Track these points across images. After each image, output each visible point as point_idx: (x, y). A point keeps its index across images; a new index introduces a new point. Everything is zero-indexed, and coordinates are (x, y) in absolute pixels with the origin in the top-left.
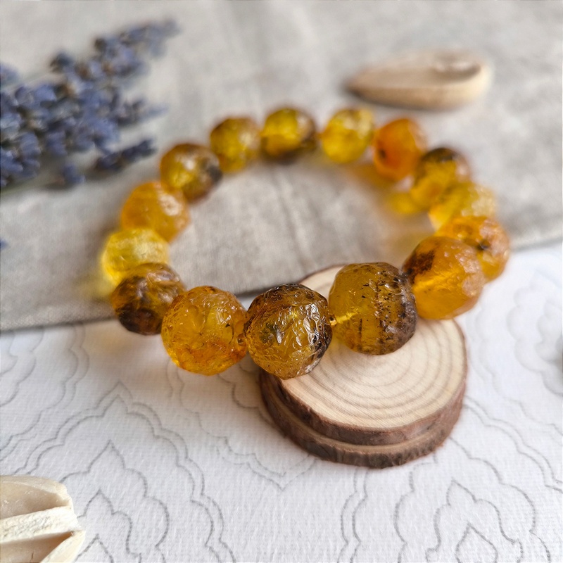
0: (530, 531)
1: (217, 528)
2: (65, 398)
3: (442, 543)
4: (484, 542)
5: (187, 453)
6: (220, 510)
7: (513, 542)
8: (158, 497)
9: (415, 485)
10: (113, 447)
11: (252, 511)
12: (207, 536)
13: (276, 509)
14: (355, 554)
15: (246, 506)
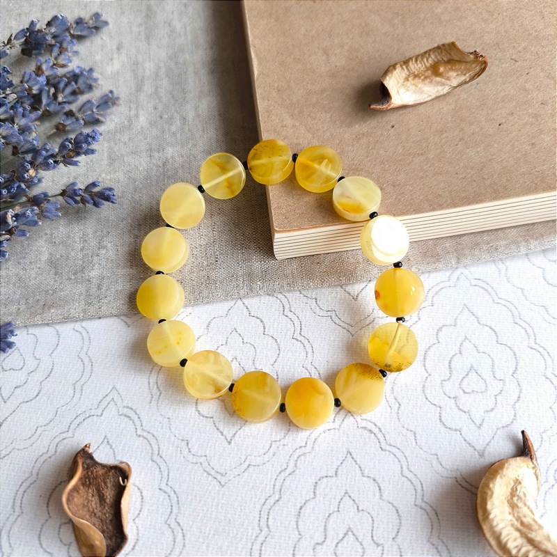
0: (393, 538)
1: (175, 511)
2: (75, 398)
3: (327, 540)
4: (357, 543)
5: (159, 451)
6: (178, 498)
7: (378, 545)
8: (137, 484)
9: (317, 493)
10: (108, 442)
11: (200, 501)
12: (167, 516)
13: (216, 501)
14: (264, 541)
15: (196, 497)
